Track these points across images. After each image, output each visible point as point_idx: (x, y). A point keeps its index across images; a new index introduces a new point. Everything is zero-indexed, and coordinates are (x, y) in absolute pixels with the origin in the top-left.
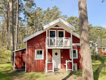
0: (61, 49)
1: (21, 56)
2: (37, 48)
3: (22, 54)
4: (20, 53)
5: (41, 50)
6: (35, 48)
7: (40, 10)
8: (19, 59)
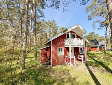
0: (74, 47)
1: (45, 53)
2: (59, 46)
3: (46, 51)
4: (45, 51)
5: (62, 48)
6: (58, 47)
7: (44, 21)
8: (43, 56)
